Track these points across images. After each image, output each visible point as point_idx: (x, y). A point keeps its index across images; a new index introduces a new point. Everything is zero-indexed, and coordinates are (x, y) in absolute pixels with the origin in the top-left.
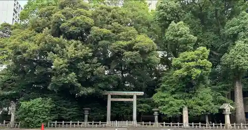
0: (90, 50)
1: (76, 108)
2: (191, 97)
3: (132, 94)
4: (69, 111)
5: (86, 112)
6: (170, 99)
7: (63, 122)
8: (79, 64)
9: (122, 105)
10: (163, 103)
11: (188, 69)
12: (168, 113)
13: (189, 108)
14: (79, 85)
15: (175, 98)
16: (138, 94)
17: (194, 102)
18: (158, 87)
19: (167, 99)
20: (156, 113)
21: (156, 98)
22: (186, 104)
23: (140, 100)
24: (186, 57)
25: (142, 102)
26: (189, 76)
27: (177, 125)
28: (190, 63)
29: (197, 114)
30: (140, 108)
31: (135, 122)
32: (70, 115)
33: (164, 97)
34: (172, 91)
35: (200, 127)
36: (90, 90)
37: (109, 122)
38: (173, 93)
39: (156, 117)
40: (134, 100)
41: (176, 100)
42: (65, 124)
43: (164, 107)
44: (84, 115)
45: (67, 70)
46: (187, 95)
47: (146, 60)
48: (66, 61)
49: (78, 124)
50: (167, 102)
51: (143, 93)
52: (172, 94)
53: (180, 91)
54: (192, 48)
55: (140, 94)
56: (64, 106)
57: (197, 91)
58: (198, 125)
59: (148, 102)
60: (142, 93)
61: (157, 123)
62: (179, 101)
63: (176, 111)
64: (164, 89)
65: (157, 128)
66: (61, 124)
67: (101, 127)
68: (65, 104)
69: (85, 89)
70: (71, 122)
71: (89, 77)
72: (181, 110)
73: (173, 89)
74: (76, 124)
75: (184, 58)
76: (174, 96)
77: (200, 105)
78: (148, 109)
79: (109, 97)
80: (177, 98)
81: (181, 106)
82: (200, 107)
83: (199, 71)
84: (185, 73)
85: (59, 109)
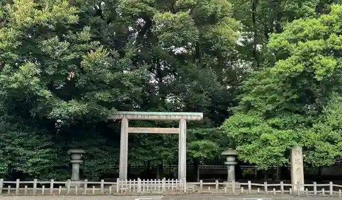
0: (73, 9)
1: (48, 150)
2: (310, 125)
3: (177, 118)
4: (32, 157)
5: (76, 159)
6: (263, 128)
7: (18, 182)
8: (45, 42)
9: (157, 142)
10: (246, 139)
11: (306, 56)
12: (259, 160)
13: (305, 149)
14: (48, 93)
15: (274, 126)
16: (189, 118)
17: (318, 135)
18: (236, 104)
19: (255, 130)
20: (230, 160)
21: (231, 126)
22: (298, 140)
23: (194, 131)
24: (301, 30)
25: (200, 137)
26: (308, 75)
27: (278, 188)
28: (311, 43)
29: (324, 162)
30: (197, 148)
31: (182, 182)
32: (34, 164)
33: (248, 125)
34: (267, 111)
35: (331, 191)
36: (74, 107)
37: (122, 183)
38: (268, 115)
39: (231, 170)
40: (182, 131)
41: (276, 131)
42: (22, 186)
43: (250, 147)
44: (71, 165)
45: (15, 56)
46: (301, 118)
47: (208, 35)
48: (11, 33)
49: (52, 186)
50: (255, 134)
51: (201, 115)
52: (268, 118)
53: (286, 110)
54: (313, 10)
55: (194, 118)
56: (21, 145)
57: (325, 110)
58: (327, 188)
59: (214, 137)
60: (198, 116)
61: (232, 184)
62: (284, 133)
63: (276, 157)
64: (249, 107)
65: (233, 195)
66: (14, 186)
67: (105, 194)
68: (22, 140)
69: (64, 103)
70: (35, 182)
71: (72, 75)
72: (288, 154)
73: (270, 107)
74: (48, 186)
75: (295, 33)
76: (271, 121)
77: (332, 142)
78: (213, 152)
79: (125, 123)
80: (278, 128)
81: (287, 145)
82: (331, 146)
83: (331, 62)
84: (300, 67)
85: (10, 151)
